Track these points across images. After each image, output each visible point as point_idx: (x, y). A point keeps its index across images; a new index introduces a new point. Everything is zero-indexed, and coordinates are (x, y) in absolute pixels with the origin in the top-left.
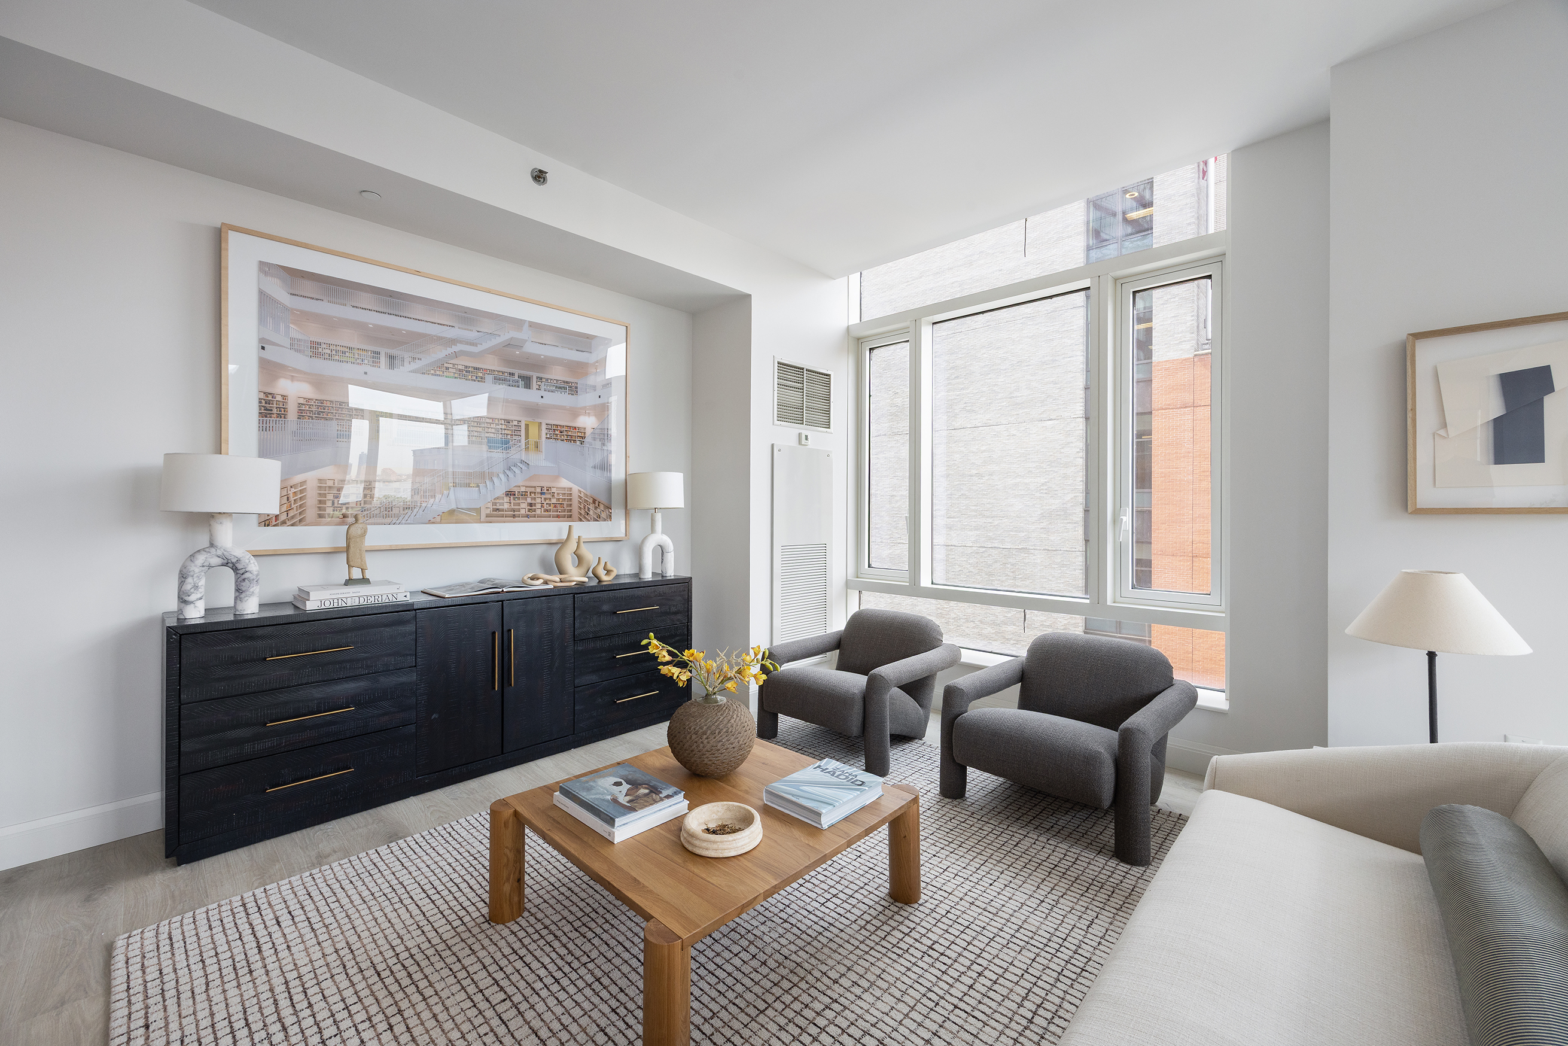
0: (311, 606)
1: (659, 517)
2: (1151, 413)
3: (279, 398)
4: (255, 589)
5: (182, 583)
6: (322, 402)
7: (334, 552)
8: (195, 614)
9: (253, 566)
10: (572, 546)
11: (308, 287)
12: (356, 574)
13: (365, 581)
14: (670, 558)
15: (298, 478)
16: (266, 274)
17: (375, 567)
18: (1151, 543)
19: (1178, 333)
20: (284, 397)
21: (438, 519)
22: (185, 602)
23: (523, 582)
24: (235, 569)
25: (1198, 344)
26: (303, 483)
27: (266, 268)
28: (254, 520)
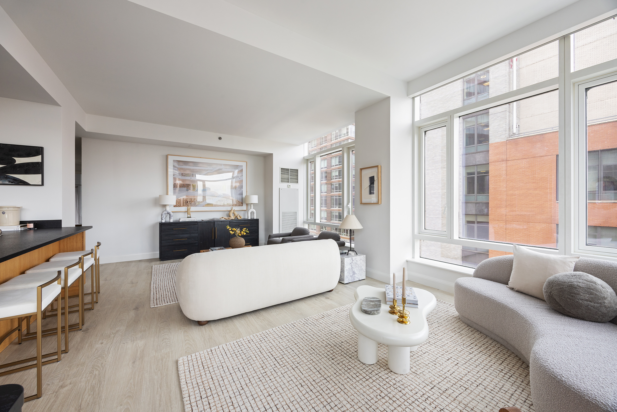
0: (180, 221)
1: (252, 205)
2: (489, 164)
3: (176, 184)
4: (172, 218)
5: (162, 216)
6: (183, 184)
7: (185, 212)
8: (163, 221)
9: (172, 214)
10: (233, 211)
11: (181, 163)
12: (189, 216)
13: (190, 217)
14: (255, 214)
15: (179, 198)
16: (174, 162)
17: (192, 215)
18: (489, 215)
19: (500, 132)
20: (177, 184)
21: (205, 206)
22: (162, 219)
23: (220, 218)
24: (169, 214)
25: (509, 135)
26: (180, 199)
27: (174, 161)
28: (173, 206)
